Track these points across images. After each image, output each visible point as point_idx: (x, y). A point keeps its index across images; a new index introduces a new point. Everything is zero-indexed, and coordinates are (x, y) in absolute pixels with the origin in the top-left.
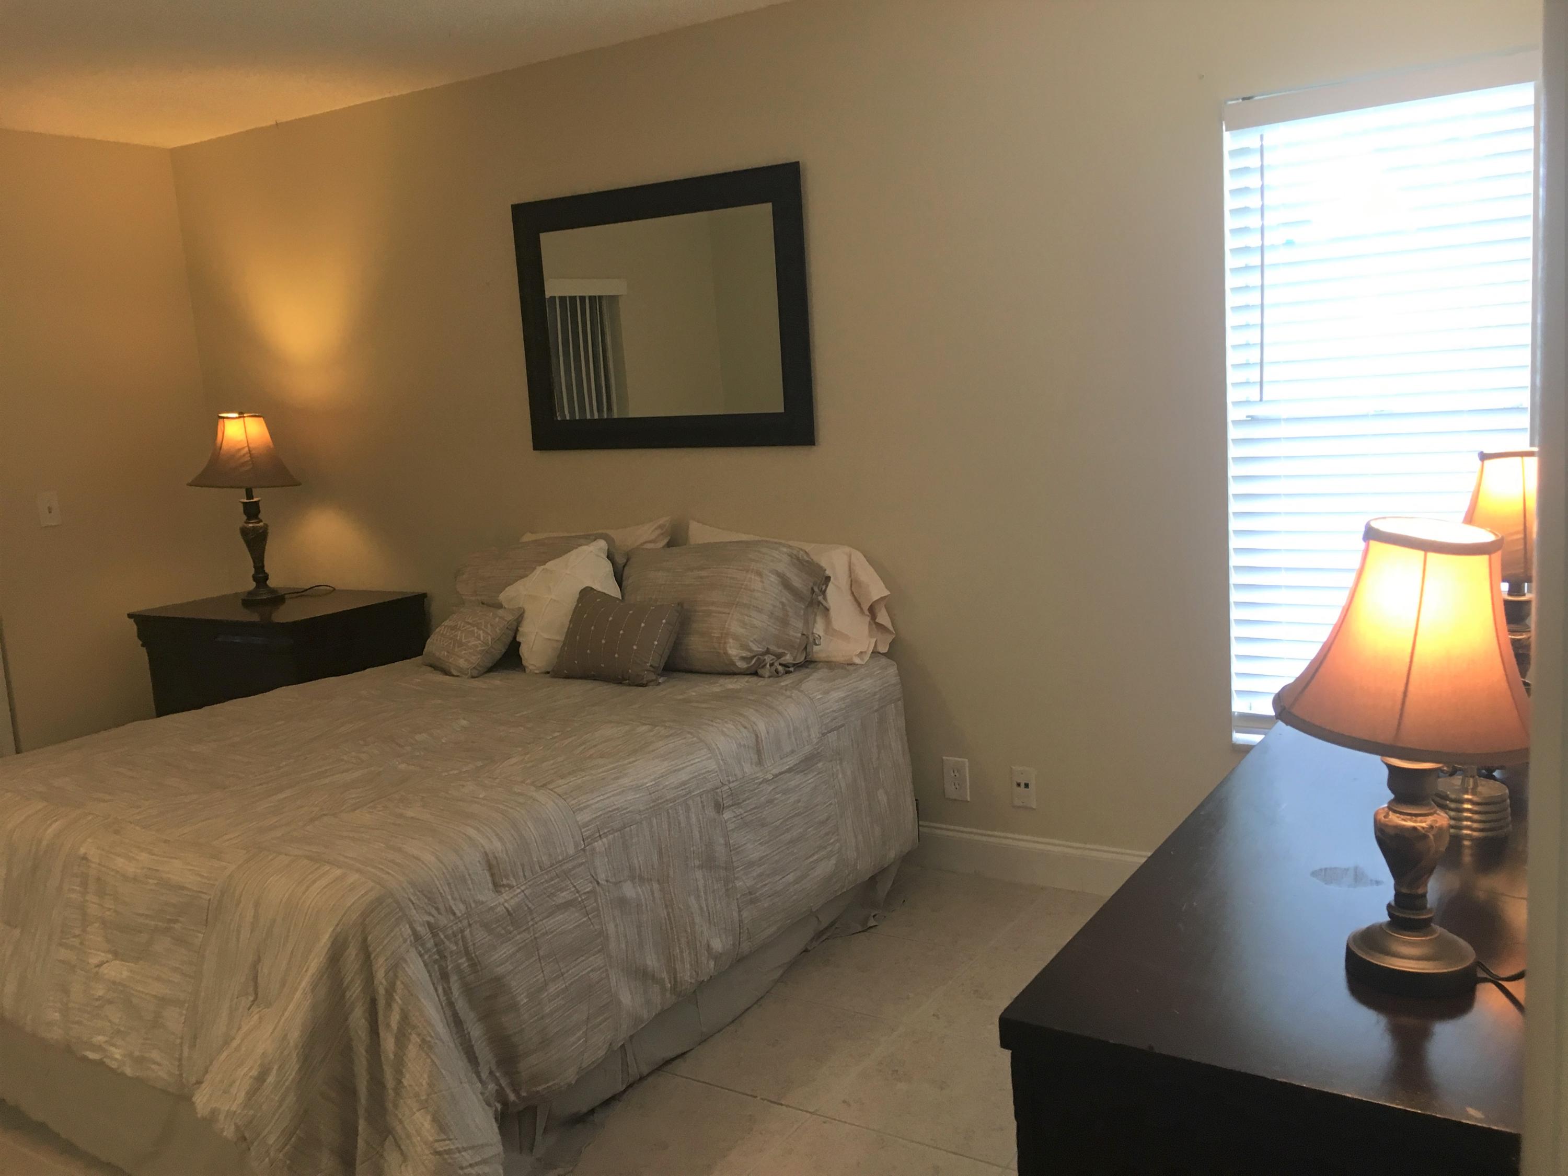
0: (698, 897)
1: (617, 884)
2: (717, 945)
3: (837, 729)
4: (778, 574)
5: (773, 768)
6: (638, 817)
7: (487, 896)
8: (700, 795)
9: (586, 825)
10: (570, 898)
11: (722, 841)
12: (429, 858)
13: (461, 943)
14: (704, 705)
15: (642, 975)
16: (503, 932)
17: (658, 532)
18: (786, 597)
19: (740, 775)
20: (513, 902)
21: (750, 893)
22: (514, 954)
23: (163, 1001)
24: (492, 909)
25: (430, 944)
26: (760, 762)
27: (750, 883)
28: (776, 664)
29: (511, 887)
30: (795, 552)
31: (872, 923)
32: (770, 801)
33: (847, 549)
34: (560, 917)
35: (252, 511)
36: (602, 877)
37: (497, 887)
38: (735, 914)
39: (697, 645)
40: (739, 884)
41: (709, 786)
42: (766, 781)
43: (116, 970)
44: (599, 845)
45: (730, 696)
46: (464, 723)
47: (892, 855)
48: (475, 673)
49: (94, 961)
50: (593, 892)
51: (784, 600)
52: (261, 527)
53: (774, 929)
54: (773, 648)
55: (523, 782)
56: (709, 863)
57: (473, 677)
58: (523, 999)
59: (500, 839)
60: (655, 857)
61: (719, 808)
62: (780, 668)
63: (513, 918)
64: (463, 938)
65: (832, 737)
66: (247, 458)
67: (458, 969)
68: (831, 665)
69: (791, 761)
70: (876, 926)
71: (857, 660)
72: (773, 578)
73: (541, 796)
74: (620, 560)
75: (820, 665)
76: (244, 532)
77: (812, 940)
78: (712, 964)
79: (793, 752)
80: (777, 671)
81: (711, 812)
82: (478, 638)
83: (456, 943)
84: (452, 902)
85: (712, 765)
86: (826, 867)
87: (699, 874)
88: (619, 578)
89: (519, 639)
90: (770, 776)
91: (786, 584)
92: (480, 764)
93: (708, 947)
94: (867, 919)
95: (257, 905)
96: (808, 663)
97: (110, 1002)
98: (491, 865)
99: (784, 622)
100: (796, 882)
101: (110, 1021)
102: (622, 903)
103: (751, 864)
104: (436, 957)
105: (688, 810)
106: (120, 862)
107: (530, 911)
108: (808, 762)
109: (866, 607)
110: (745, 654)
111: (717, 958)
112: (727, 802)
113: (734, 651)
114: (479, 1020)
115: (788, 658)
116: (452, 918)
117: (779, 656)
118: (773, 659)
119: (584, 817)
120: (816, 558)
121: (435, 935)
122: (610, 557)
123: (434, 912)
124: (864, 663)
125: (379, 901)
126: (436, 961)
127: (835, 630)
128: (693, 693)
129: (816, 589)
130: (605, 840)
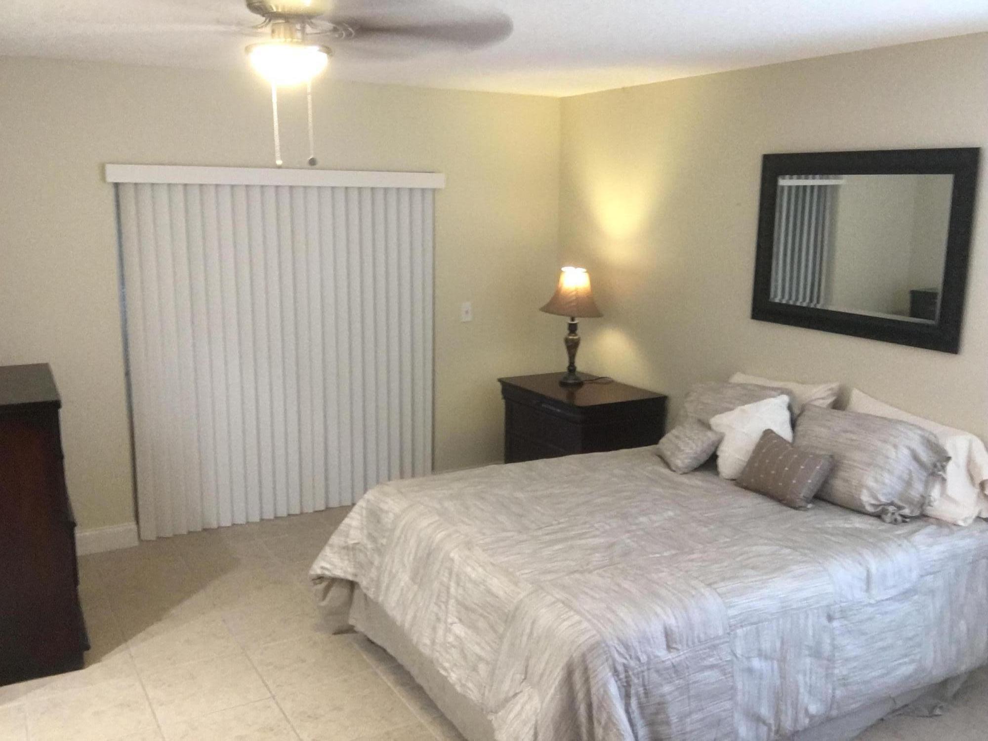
0: (805, 675)
1: (748, 658)
2: (813, 709)
3: (934, 573)
4: (909, 448)
5: (878, 594)
6: (770, 617)
7: (662, 653)
8: (817, 609)
9: (734, 617)
10: (715, 662)
11: (829, 641)
12: (629, 621)
13: (641, 679)
14: (833, 538)
15: (758, 719)
16: (668, 677)
17: (830, 392)
18: (914, 466)
19: (850, 598)
20: (678, 659)
21: (843, 679)
22: (673, 691)
23: (480, 658)
24: (663, 662)
25: (622, 676)
26: (868, 589)
27: (845, 672)
28: (897, 514)
29: (677, 650)
30: (927, 435)
31: (938, 712)
32: (870, 619)
33: (970, 436)
34: (707, 673)
35: (573, 328)
36: (739, 652)
37: (669, 648)
38: (830, 691)
39: (839, 486)
40: (836, 671)
41: (824, 603)
42: (870, 605)
43: (459, 629)
44: (739, 632)
45: (855, 535)
46: (671, 513)
47: (963, 668)
48: (686, 471)
49: (450, 621)
50: (731, 661)
51: (911, 468)
52: (576, 339)
53: (858, 705)
54: (897, 501)
55: (697, 578)
56: (816, 653)
57: (685, 473)
58: (674, 720)
59: (676, 619)
60: (778, 644)
61: (830, 618)
62: (899, 518)
63: (675, 668)
64: (643, 676)
65: (929, 578)
66: (574, 298)
67: (637, 694)
68: (940, 523)
69: (893, 592)
70: (940, 715)
71: (961, 523)
72: (906, 452)
73: (706, 592)
74: (797, 411)
75: (931, 520)
76: (567, 341)
77: (888, 714)
78: (807, 721)
79: (894, 586)
80: (896, 520)
81: (824, 621)
82: (691, 448)
83: (638, 678)
84: (639, 654)
85: (830, 589)
86: (907, 669)
87: (808, 660)
88: (794, 424)
89: (719, 453)
90: (872, 601)
91: (916, 458)
92: (674, 552)
93: (806, 711)
94: (934, 707)
95: (533, 623)
96: (923, 517)
97: (454, 646)
98: (668, 635)
99: (909, 484)
100: (882, 676)
101: (452, 657)
102: (750, 671)
103: (847, 660)
104: (625, 684)
105: (807, 617)
106: (469, 570)
107: (688, 668)
108: (906, 595)
109: (978, 481)
110: (873, 502)
111: (812, 717)
112: (837, 615)
113: (866, 499)
114: (645, 726)
115: (907, 511)
116: (638, 662)
117: (900, 508)
118: (895, 510)
119: (732, 612)
120: (941, 442)
121: (626, 671)
122: (790, 408)
123: (628, 657)
124: (967, 525)
125: (598, 644)
126: (624, 686)
127: (947, 496)
128: (829, 525)
129: (938, 464)
130: (744, 629)
